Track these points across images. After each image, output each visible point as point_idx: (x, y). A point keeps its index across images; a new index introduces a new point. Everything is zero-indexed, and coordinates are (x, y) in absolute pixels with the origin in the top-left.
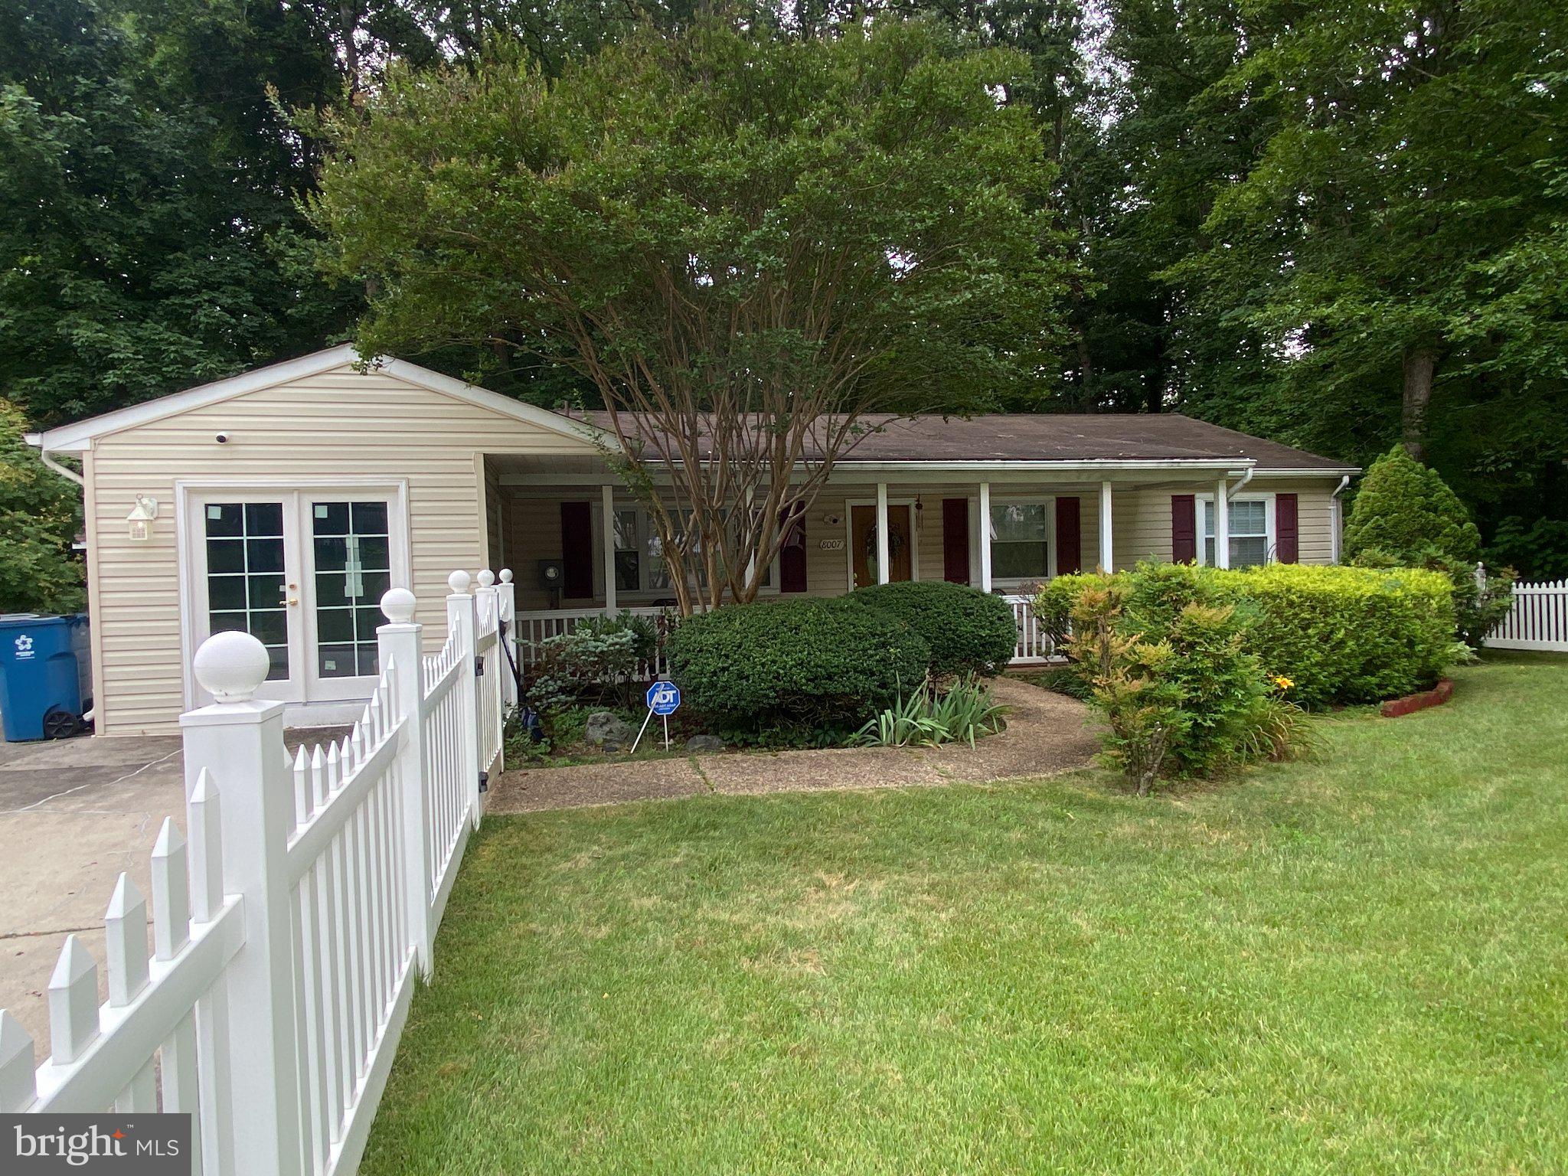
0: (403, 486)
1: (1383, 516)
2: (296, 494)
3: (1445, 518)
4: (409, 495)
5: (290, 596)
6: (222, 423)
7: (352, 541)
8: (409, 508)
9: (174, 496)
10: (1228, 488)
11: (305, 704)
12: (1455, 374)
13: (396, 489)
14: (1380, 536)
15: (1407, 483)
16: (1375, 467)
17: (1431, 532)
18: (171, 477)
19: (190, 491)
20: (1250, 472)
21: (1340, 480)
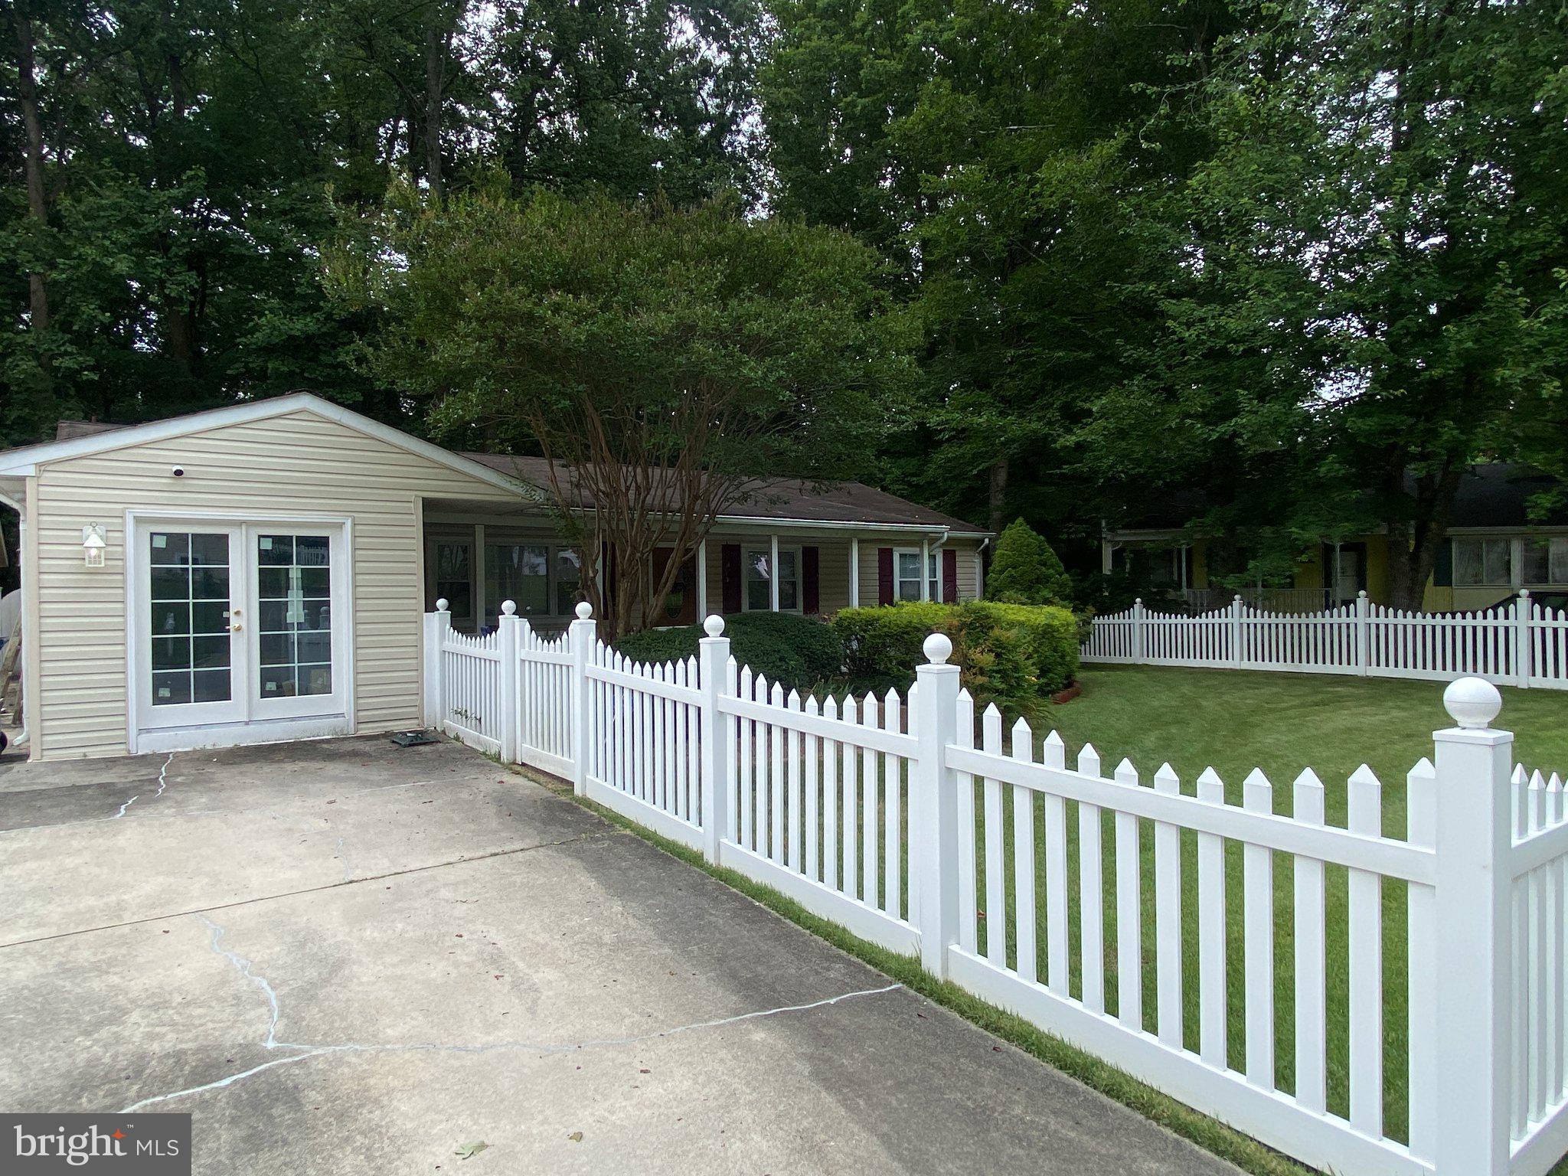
0: (349, 524)
1: (1014, 568)
2: (244, 527)
3: (1051, 571)
4: (353, 530)
5: (234, 622)
6: (177, 458)
7: (295, 571)
8: (353, 543)
9: (124, 524)
10: (930, 544)
11: (247, 723)
12: (1058, 471)
13: (341, 526)
14: (1013, 582)
15: (1028, 546)
16: (1007, 532)
17: (1042, 580)
18: (121, 506)
19: (139, 520)
20: (946, 535)
21: (983, 541)
